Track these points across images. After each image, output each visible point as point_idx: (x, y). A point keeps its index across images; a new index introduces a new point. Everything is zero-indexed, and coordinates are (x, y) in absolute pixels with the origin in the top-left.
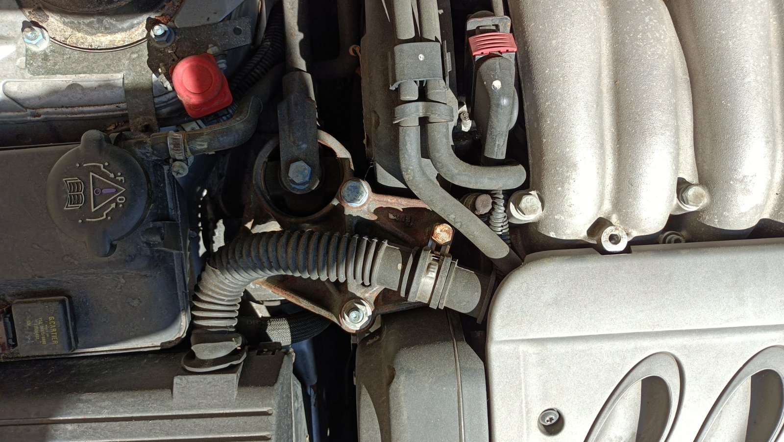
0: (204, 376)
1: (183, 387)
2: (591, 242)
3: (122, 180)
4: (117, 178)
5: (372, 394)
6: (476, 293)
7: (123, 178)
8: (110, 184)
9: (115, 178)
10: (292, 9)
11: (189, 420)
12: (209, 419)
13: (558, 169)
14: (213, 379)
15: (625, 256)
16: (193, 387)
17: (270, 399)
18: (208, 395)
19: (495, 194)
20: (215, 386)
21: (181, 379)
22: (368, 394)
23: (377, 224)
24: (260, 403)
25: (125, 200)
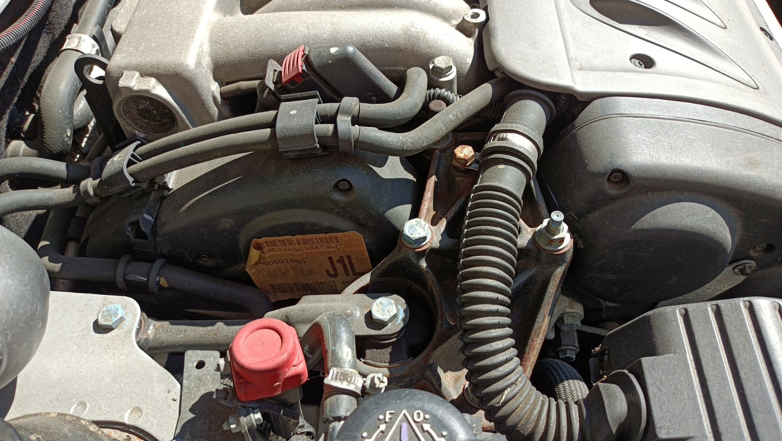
0: (651, 396)
1: (672, 424)
2: (477, 34)
3: (390, 414)
4: (387, 420)
5: (641, 214)
6: (527, 103)
7: (388, 413)
8: (395, 432)
9: (386, 423)
10: (186, 331)
11: (716, 410)
12: (709, 383)
13: (413, 35)
14: (653, 384)
15: (490, 11)
16: (669, 410)
17: (667, 312)
18: (676, 388)
19: (429, 96)
20: (662, 382)
21: (661, 428)
22: (640, 220)
23: (451, 219)
24: (673, 323)
25: (419, 411)
